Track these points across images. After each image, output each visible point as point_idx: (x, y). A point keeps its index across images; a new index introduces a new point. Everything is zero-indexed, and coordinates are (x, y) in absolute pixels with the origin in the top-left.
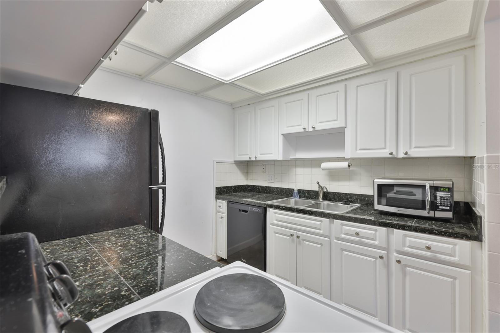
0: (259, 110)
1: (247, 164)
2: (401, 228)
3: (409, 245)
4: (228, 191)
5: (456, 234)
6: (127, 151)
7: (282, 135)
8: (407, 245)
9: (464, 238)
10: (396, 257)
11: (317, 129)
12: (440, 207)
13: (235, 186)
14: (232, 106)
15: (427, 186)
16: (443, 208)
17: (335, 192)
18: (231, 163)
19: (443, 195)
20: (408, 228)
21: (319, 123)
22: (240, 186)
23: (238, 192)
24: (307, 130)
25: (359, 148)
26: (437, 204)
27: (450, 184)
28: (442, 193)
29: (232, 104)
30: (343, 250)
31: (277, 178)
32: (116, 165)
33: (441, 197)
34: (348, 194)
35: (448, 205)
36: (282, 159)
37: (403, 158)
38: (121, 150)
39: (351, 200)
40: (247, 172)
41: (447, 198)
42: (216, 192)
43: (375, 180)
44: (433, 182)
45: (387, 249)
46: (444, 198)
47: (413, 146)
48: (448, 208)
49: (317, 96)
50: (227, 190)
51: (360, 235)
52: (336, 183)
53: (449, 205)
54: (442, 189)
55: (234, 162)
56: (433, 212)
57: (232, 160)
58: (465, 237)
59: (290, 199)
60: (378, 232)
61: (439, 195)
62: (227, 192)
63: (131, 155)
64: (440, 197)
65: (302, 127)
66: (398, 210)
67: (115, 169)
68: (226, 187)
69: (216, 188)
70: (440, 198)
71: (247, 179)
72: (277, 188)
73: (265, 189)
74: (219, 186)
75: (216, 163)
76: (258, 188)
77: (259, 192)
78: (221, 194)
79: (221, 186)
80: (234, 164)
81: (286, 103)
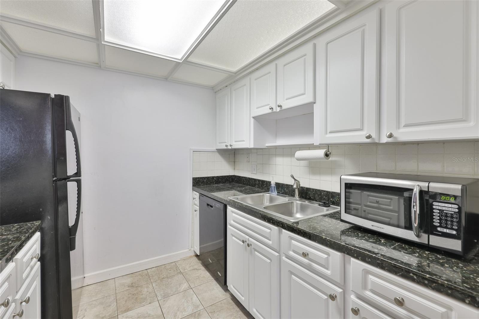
0: (234, 91)
1: (234, 152)
2: (360, 258)
3: (371, 288)
4: (209, 181)
5: (451, 289)
6: (21, 141)
7: (253, 118)
8: (369, 288)
9: (467, 301)
10: (353, 302)
11: (284, 107)
12: (439, 229)
13: (217, 177)
14: (213, 90)
15: (415, 190)
16: (445, 230)
17: (315, 189)
18: (213, 152)
19: (444, 209)
20: (370, 260)
21: (286, 100)
22: (225, 176)
23: (222, 183)
24: (274, 110)
25: (328, 131)
26: (434, 223)
27: (458, 189)
28: (443, 205)
29: (213, 88)
30: (292, 273)
31: (259, 169)
32: (6, 156)
33: (441, 211)
34: (330, 192)
35: (454, 227)
36: (253, 147)
37: (387, 144)
38: (12, 139)
39: (333, 200)
40: (234, 162)
41: (452, 214)
42: (193, 182)
43: (342, 177)
44: (426, 184)
45: (343, 285)
46: (446, 213)
47: (403, 123)
48: (454, 232)
49: (284, 66)
50: (207, 180)
51: (310, 256)
52: (317, 177)
53: (456, 228)
54: (443, 198)
55: (216, 151)
56: (427, 235)
57: (214, 149)
58: (469, 299)
59: (265, 194)
60: (331, 257)
61: (438, 208)
62: (207, 183)
63: (25, 145)
64: (438, 211)
65: (268, 107)
66: (373, 226)
67: (5, 160)
68: (206, 177)
69: (193, 178)
70: (439, 213)
71: (234, 169)
72: (259, 180)
73: (249, 181)
74: (197, 177)
75: (193, 151)
76: (243, 180)
77: (244, 184)
78: (200, 185)
79: (199, 177)
80: (217, 153)
81: (256, 80)
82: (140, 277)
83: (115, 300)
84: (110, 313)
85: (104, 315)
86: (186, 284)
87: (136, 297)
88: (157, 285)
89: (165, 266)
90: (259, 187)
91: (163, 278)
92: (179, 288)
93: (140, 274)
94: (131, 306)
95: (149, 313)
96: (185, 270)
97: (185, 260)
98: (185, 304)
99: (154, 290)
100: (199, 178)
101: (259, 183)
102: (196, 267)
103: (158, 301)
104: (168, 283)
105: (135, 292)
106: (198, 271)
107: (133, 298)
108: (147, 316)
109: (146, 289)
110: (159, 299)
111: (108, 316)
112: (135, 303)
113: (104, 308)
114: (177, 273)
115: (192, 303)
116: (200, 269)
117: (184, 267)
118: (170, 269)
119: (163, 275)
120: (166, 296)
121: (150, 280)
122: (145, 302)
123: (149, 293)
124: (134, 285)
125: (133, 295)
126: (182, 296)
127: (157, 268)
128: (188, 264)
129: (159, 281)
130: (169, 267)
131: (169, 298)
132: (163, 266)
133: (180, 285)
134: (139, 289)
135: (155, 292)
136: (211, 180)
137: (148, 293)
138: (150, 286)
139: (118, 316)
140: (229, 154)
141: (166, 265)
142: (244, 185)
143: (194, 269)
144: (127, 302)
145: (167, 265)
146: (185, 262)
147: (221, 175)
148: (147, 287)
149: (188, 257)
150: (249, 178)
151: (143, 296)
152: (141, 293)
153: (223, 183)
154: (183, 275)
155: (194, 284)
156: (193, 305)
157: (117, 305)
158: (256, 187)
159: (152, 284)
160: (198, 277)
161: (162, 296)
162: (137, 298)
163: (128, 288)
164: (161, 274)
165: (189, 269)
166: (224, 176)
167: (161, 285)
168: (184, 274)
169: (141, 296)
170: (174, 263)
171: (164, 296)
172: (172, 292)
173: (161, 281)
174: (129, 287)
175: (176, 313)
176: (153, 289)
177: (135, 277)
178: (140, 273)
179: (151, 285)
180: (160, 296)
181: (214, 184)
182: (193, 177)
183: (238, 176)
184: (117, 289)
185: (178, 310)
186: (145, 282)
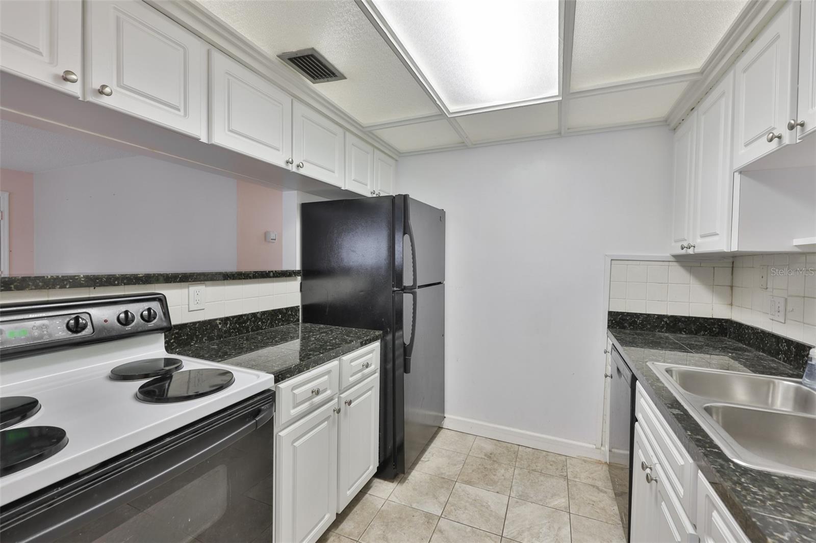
0: (704, 117)
1: (733, 263)
4: (650, 324)
7: (740, 171)
13: (672, 316)
14: (668, 125)
18: (662, 261)
23: (686, 334)
29: (666, 121)
31: (792, 311)
40: (732, 287)
42: (609, 321)
55: (673, 259)
57: (667, 254)
62: (644, 326)
69: (610, 313)
71: (731, 305)
72: (789, 342)
73: (762, 340)
74: (619, 311)
75: (612, 260)
76: (749, 333)
77: (749, 345)
78: (624, 328)
79: (624, 311)
80: (675, 264)
81: (744, 72)
82: (505, 451)
83: (463, 462)
84: (450, 473)
85: (444, 472)
86: (563, 500)
87: (487, 473)
88: (519, 474)
89: (547, 455)
90: (788, 361)
91: (535, 470)
92: (550, 499)
93: (507, 447)
94: (475, 480)
95: (489, 504)
96: (577, 478)
97: (585, 462)
98: (544, 529)
99: (513, 479)
100: (622, 313)
101: (789, 348)
102: (599, 484)
103: (509, 496)
104: (537, 481)
105: (489, 467)
106: (598, 493)
107: (482, 472)
108: (484, 506)
109: (503, 471)
110: (513, 495)
111: (448, 475)
112: (481, 479)
113: (449, 463)
114: (561, 475)
115: (557, 535)
116: (605, 492)
117: (577, 471)
118: (551, 463)
119: (537, 466)
120: (523, 498)
121: (516, 462)
122: (492, 486)
123: (505, 479)
124: (492, 456)
125: (485, 468)
126: (547, 513)
127: (534, 450)
128: (586, 471)
129: (526, 470)
130: (553, 459)
131: (525, 504)
132: (544, 453)
133: (553, 495)
134: (496, 466)
135: (512, 482)
136: (654, 322)
137: (503, 478)
138: (511, 471)
139: (456, 482)
140: (714, 268)
141: (549, 454)
142: (749, 348)
143: (594, 486)
144: (474, 473)
145: (552, 454)
146: (584, 465)
147: (687, 315)
148: (506, 469)
149: (594, 459)
150: (763, 332)
151: (495, 477)
152: (495, 472)
153: (691, 332)
154: (568, 484)
155: (579, 509)
156: (557, 539)
157: (462, 469)
158: (780, 359)
159: (515, 469)
160: (592, 503)
161: (518, 495)
162: (487, 475)
163: (483, 457)
164: (535, 463)
165: (584, 481)
166: (695, 317)
167: (525, 477)
168: (570, 483)
169: (492, 477)
170: (563, 458)
171: (521, 496)
172: (535, 498)
173: (529, 472)
174: (485, 455)
175: (523, 532)
176: (512, 477)
177: (500, 447)
178: (509, 445)
179: (513, 469)
180: (515, 492)
181: (662, 332)
182: (610, 310)
183: (737, 323)
184: (472, 451)
185: (529, 529)
186: (508, 461)
